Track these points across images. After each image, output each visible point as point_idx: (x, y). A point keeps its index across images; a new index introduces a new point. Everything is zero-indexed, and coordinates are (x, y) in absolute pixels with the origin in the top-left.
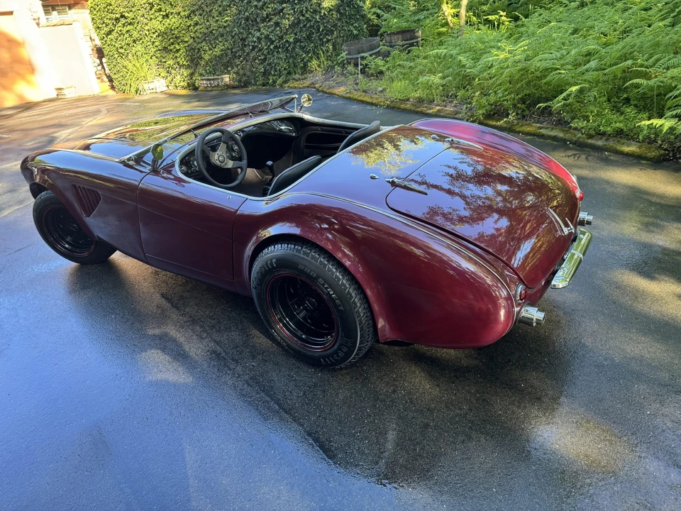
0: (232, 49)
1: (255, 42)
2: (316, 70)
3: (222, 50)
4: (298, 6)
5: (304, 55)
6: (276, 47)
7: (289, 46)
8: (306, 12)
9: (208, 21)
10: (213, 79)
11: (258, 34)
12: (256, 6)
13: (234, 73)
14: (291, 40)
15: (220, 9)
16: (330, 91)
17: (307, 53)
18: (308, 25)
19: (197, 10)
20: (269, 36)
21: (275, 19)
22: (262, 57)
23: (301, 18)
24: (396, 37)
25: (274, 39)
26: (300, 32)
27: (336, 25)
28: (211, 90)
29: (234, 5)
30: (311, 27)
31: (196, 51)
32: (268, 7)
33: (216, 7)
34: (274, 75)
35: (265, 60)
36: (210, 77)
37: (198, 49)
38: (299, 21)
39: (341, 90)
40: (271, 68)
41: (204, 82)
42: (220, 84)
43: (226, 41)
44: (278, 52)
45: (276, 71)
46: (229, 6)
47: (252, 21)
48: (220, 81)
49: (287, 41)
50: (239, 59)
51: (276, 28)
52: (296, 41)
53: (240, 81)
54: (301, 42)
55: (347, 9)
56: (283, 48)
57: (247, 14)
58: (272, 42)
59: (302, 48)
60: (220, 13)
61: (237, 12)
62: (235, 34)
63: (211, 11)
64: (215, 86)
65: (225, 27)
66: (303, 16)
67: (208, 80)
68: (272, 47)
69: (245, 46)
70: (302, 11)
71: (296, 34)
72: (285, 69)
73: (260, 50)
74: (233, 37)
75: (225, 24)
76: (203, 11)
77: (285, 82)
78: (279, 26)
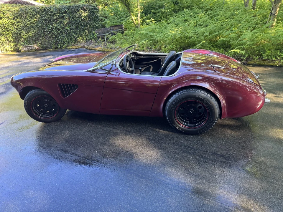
0: (38, 33)
1: (50, 30)
2: (81, 41)
3: (33, 34)
4: (71, 15)
5: (75, 35)
6: (61, 32)
7: (67, 31)
8: (75, 17)
9: (24, 21)
10: (29, 47)
11: (52, 27)
12: (50, 15)
13: (39, 43)
14: (69, 29)
15: (31, 16)
16: (93, 48)
17: (77, 34)
18: (76, 23)
19: (18, 16)
20: (57, 27)
21: (60, 20)
22: (54, 36)
23: (73, 20)
24: (115, 28)
25: (60, 29)
26: (73, 26)
27: (89, 23)
28: (28, 52)
29: (38, 14)
30: (77, 23)
31: (18, 34)
32: (56, 15)
33: (29, 14)
34: (61, 44)
35: (56, 37)
36: (27, 46)
37: (20, 33)
38: (72, 21)
39: (99, 48)
40: (59, 41)
41: (24, 48)
42: (33, 49)
43: (35, 30)
44: (62, 34)
45: (61, 42)
46: (36, 14)
47: (48, 21)
48: (33, 47)
49: (66, 29)
50: (42, 37)
51: (60, 24)
52: (71, 29)
53: (43, 47)
54: (73, 30)
55: (93, 16)
56: (65, 32)
57: (45, 18)
58: (59, 30)
59: (74, 32)
60: (31, 17)
61: (40, 17)
62: (40, 27)
63: (26, 16)
64: (30, 50)
65: (34, 23)
66: (73, 19)
67: (26, 47)
68: (59, 32)
69: (45, 32)
70: (73, 17)
71: (70, 27)
72: (67, 41)
73: (53, 33)
74: (38, 28)
75: (34, 22)
76: (22, 16)
77: (67, 46)
78: (62, 23)
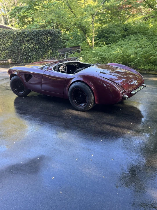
0: (13, 51)
1: (23, 48)
2: (46, 58)
3: (9, 51)
4: (40, 37)
5: (42, 53)
6: (31, 50)
7: (36, 50)
8: (43, 39)
9: (4, 41)
10: (5, 61)
11: (24, 46)
12: (24, 37)
13: (13, 58)
14: (37, 48)
15: (9, 37)
18: (43, 43)
20: (28, 46)
21: (31, 41)
22: (26, 53)
23: (41, 41)
25: (31, 47)
26: (41, 46)
27: (53, 44)
28: (4, 65)
29: (15, 36)
32: (28, 37)
33: (8, 36)
38: (40, 42)
40: (29, 57)
41: (1, 62)
43: (11, 48)
44: (32, 52)
45: (31, 58)
46: (13, 36)
47: (22, 41)
48: (8, 61)
49: (35, 48)
50: (16, 54)
51: (31, 44)
52: (39, 48)
53: (15, 61)
54: (41, 49)
55: (57, 39)
56: (34, 51)
57: (20, 39)
58: (30, 48)
59: (41, 51)
60: (9, 38)
61: (16, 38)
62: (15, 46)
63: (5, 37)
64: (6, 63)
67: (3, 61)
68: (29, 50)
69: (19, 49)
70: (41, 39)
71: (39, 46)
72: (35, 57)
73: (25, 51)
75: (11, 42)
76: (2, 37)
77: (35, 61)
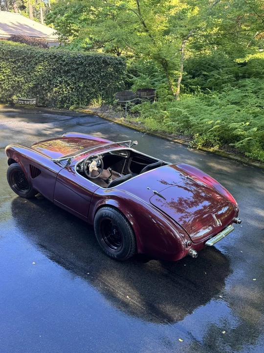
0: (41, 85)
1: (57, 83)
3: (34, 84)
4: (88, 68)
5: (88, 95)
6: (70, 88)
7: (80, 88)
8: (92, 72)
9: (27, 66)
10: (27, 101)
11: (60, 79)
12: (61, 64)
13: (40, 98)
14: (82, 86)
15: (37, 61)
16: (108, 118)
17: (90, 94)
18: (93, 79)
19: (21, 59)
20: (67, 81)
21: (73, 72)
22: (61, 92)
23: (89, 74)
25: (70, 83)
26: (88, 82)
27: (109, 81)
28: (24, 107)
29: (46, 60)
30: (94, 80)
31: (16, 82)
32: (68, 66)
33: (34, 59)
34: (68, 103)
36: (24, 99)
37: (18, 81)
38: (87, 76)
40: (66, 99)
42: (31, 104)
43: (38, 79)
44: (72, 91)
45: (69, 101)
46: (43, 61)
47: (57, 71)
48: (31, 102)
49: (79, 86)
50: (45, 91)
51: (72, 77)
52: (85, 86)
53: (44, 103)
54: (87, 87)
55: (116, 73)
56: (75, 89)
57: (54, 67)
58: (69, 85)
59: (87, 91)
61: (48, 65)
62: (45, 77)
63: (30, 61)
64: (27, 105)
65: (38, 72)
66: (90, 73)
67: (22, 100)
68: (68, 87)
69: (51, 84)
71: (84, 83)
72: (76, 101)
73: (60, 88)
74: (43, 78)
75: (39, 70)
76: (25, 60)
77: (75, 108)
78: (74, 77)
